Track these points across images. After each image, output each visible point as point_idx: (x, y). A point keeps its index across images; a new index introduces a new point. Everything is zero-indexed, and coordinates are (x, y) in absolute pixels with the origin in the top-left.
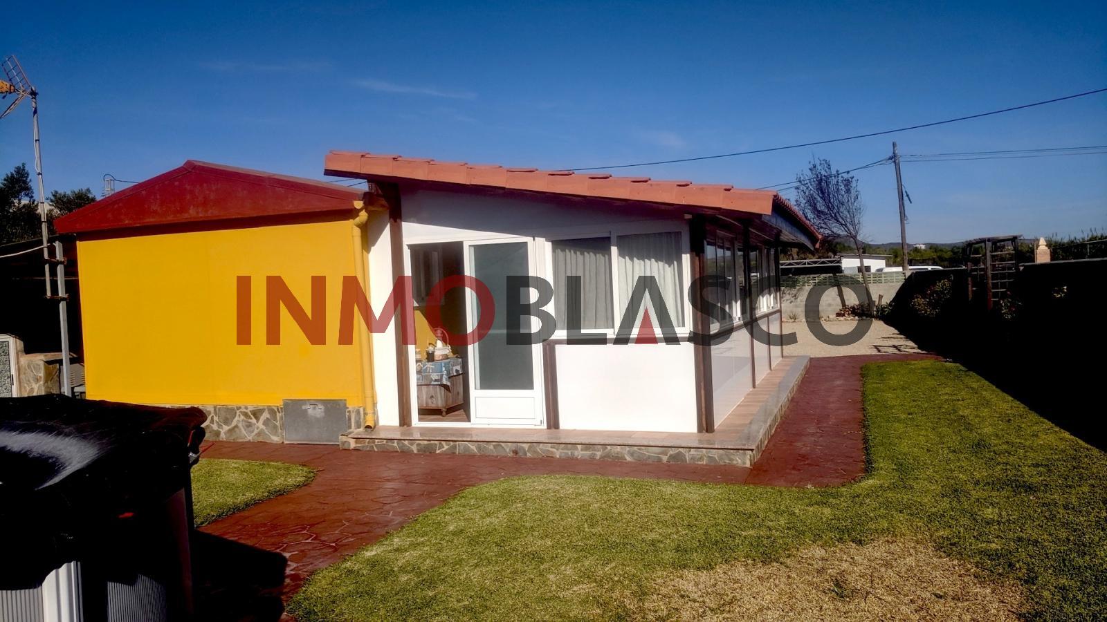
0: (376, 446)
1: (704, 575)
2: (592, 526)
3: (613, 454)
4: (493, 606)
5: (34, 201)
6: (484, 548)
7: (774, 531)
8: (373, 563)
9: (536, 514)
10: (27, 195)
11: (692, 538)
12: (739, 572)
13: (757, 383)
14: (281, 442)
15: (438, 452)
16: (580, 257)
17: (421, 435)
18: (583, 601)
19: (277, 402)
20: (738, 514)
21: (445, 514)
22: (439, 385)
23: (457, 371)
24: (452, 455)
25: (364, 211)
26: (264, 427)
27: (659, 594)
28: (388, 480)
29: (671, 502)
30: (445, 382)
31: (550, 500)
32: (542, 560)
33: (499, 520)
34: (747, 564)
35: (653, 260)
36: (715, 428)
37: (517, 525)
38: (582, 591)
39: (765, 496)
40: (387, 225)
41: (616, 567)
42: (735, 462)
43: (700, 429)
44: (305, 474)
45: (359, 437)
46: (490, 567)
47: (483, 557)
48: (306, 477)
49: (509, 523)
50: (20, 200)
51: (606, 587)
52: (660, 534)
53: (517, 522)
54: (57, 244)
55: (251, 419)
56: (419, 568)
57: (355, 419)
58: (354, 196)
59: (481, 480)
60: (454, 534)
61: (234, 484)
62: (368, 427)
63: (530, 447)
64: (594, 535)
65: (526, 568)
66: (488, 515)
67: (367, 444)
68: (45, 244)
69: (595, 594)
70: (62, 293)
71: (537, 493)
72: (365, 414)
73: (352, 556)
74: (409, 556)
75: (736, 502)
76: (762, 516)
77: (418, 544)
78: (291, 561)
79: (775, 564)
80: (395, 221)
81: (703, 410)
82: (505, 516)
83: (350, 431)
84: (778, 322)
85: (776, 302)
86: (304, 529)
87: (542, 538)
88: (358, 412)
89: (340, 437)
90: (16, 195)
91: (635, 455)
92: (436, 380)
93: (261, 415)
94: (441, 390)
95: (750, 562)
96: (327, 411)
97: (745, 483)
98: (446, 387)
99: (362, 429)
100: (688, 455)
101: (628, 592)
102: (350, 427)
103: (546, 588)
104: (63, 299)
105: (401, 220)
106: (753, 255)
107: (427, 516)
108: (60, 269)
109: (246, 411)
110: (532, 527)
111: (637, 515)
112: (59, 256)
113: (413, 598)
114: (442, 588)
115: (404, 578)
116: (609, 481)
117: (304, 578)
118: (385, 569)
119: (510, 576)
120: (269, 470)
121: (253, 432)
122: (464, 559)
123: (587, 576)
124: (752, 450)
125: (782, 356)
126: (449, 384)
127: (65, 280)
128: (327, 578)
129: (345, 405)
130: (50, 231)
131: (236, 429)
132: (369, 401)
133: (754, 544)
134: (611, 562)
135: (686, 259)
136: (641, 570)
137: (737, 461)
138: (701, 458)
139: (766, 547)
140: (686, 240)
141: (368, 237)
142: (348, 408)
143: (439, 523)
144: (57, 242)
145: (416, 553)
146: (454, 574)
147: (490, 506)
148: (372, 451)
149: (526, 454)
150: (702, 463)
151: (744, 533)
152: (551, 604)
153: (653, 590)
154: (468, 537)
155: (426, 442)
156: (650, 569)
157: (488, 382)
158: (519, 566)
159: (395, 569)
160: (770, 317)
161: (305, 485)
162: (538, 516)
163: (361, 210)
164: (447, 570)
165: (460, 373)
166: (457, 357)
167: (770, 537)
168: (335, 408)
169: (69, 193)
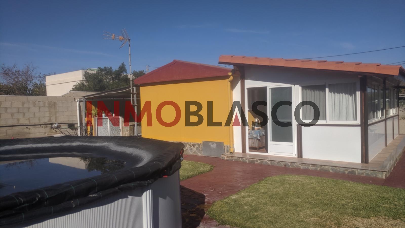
0: (234, 159)
1: (366, 220)
2: (317, 196)
3: (325, 169)
4: (279, 221)
5: (127, 74)
6: (275, 199)
7: (398, 206)
8: (235, 201)
9: (294, 189)
10: (125, 72)
11: (360, 205)
12: (382, 221)
13: (387, 144)
14: (201, 156)
15: (256, 163)
16: (313, 92)
17: (250, 157)
18: (314, 223)
19: (201, 142)
20: (380, 197)
21: (260, 186)
22: (256, 139)
23: (263, 134)
24: (261, 164)
25: (232, 76)
26: (196, 150)
27: (346, 225)
28: (239, 172)
29: (350, 190)
30: (258, 138)
31: (300, 184)
32: (297, 207)
33: (280, 190)
34: (386, 218)
35: (344, 94)
36: (369, 161)
37: (287, 193)
38: (314, 220)
39: (393, 191)
40: (239, 81)
41: (327, 212)
42: (378, 176)
43: (362, 162)
44: (210, 167)
45: (228, 155)
46: (278, 207)
47: (275, 203)
48: (210, 168)
49: (284, 192)
50: (123, 74)
51: (324, 220)
52: (346, 202)
53: (287, 191)
54: (135, 88)
55: (192, 147)
56: (251, 204)
57: (227, 149)
58: (229, 71)
59: (272, 175)
60: (263, 193)
61: (187, 169)
62: (231, 152)
63: (291, 164)
64: (318, 199)
65: (291, 209)
66: (276, 188)
67: (230, 158)
68: (131, 88)
69: (319, 222)
70: (135, 103)
71: (294, 181)
72: (230, 148)
73: (227, 197)
74: (247, 200)
75: (379, 192)
76: (391, 199)
77: (251, 196)
78: (207, 197)
79: (399, 220)
80: (242, 79)
81: (364, 154)
82: (282, 189)
83: (225, 153)
84: (397, 119)
85: (397, 111)
86: (210, 186)
87: (297, 198)
88: (228, 147)
89: (221, 155)
90: (122, 72)
91: (334, 170)
92: (255, 137)
93: (195, 146)
94: (257, 141)
95: (387, 217)
96: (217, 146)
97: (383, 185)
98: (259, 140)
99: (229, 153)
100: (357, 172)
101: (333, 223)
102: (225, 152)
103: (299, 217)
104: (136, 105)
105: (245, 79)
106: (387, 92)
107: (253, 186)
108: (135, 96)
109: (190, 144)
110: (293, 194)
111: (336, 193)
112: (135, 92)
113: (249, 215)
114: (260, 212)
115: (246, 207)
116: (323, 179)
117: (211, 204)
118: (239, 203)
119: (285, 211)
120: (198, 165)
121: (192, 151)
122: (268, 203)
123: (316, 214)
124: (386, 172)
125: (399, 134)
126: (260, 139)
127: (137, 99)
128: (219, 204)
129: (223, 144)
130: (133, 83)
131: (187, 150)
132: (231, 143)
133: (389, 210)
134: (325, 211)
135: (358, 93)
136: (338, 215)
137: (379, 176)
138: (363, 173)
139: (394, 212)
140: (358, 86)
141: (233, 85)
142: (224, 145)
143: (258, 189)
144: (135, 87)
145: (250, 199)
146: (264, 208)
147: (276, 185)
148: (232, 161)
149: (289, 166)
150: (363, 175)
151: (383, 206)
152: (302, 224)
153: (343, 224)
154: (269, 195)
155: (251, 159)
156: (342, 215)
157: (275, 139)
158: (288, 208)
159: (243, 204)
160: (394, 118)
161: (210, 171)
162: (295, 190)
163: (231, 76)
164: (261, 206)
165: (264, 135)
166: (263, 129)
167: (396, 209)
168: (220, 145)
169: (138, 71)
